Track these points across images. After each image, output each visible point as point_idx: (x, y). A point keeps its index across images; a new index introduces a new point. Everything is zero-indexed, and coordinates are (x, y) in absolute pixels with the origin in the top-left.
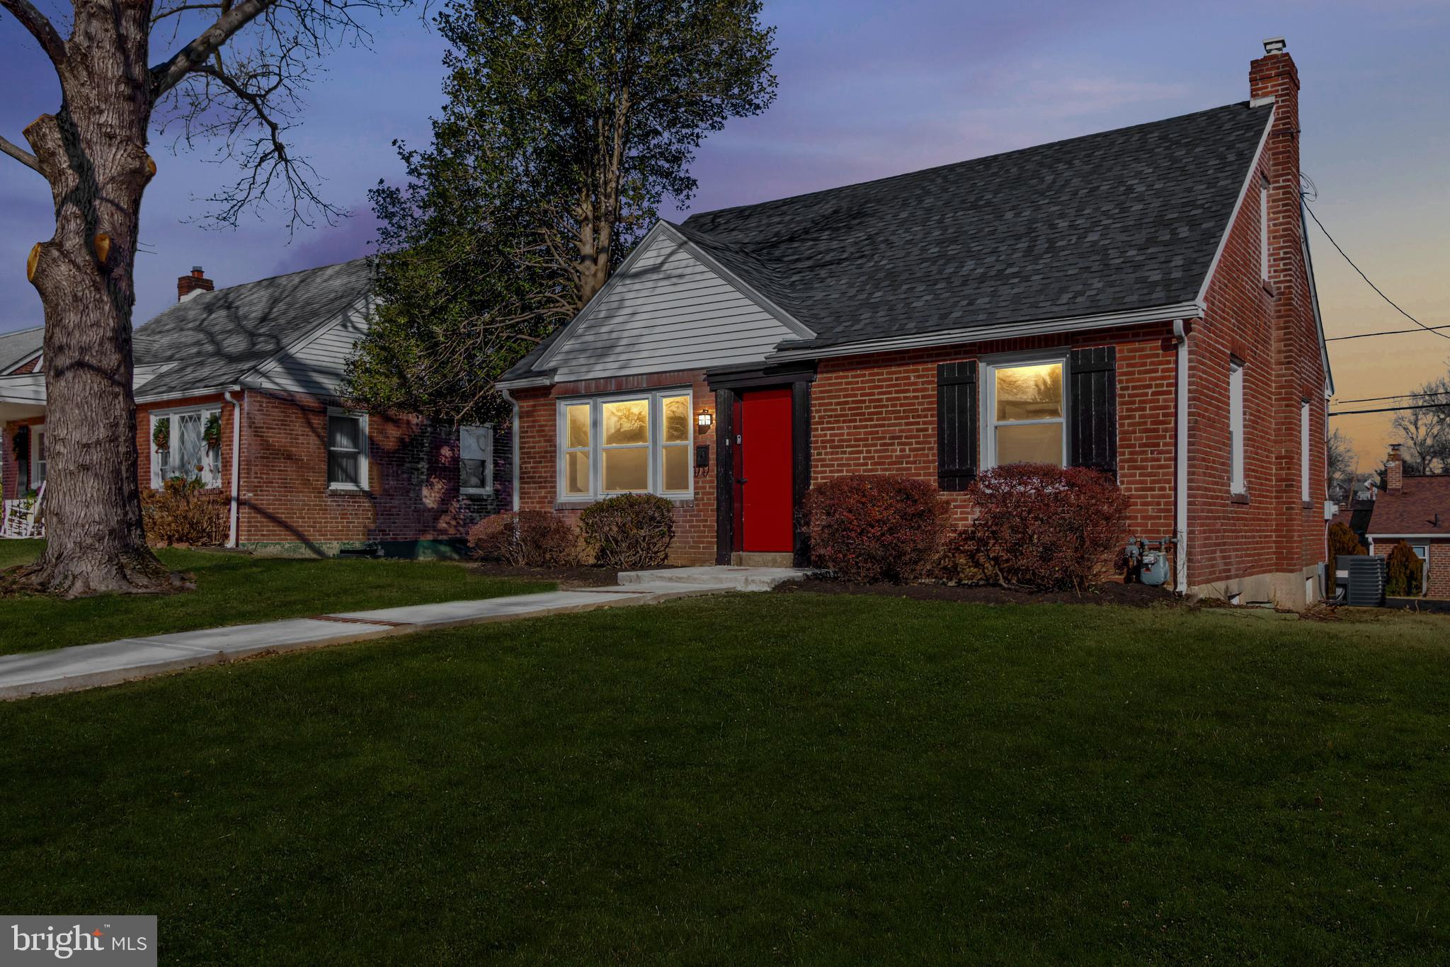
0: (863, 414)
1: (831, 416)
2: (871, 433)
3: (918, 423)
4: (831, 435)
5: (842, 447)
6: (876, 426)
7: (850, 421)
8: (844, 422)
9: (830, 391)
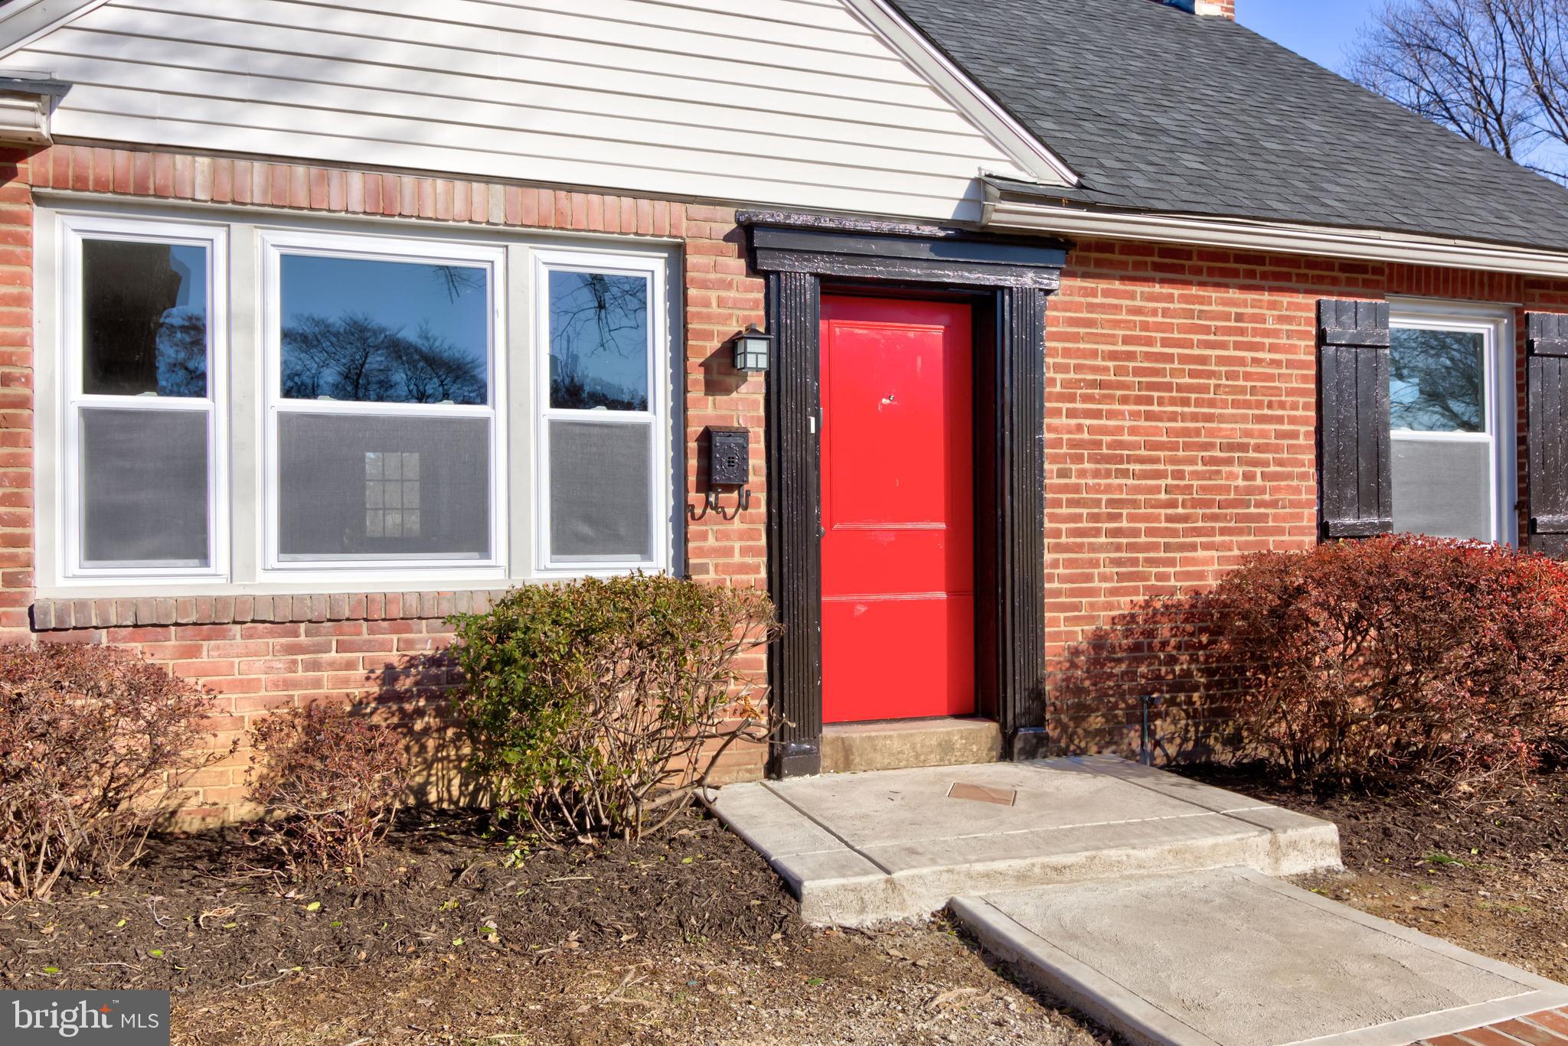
0: (1168, 387)
1: (1092, 384)
2: (1186, 432)
3: (1279, 420)
4: (1091, 430)
5: (1120, 459)
6: (1195, 417)
7: (1139, 401)
8: (1124, 400)
9: (1090, 323)
